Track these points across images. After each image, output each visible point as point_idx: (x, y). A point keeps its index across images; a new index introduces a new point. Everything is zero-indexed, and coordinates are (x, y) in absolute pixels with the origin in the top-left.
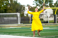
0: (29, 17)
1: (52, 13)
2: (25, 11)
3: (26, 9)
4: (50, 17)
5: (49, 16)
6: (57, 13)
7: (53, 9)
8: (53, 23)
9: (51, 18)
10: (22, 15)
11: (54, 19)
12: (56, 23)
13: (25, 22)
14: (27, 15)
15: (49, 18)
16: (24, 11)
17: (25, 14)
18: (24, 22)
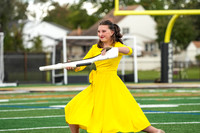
0: (45, 54)
1: (153, 35)
2: (27, 26)
3: (34, 16)
4: (142, 55)
5: (138, 48)
6: (172, 37)
7: (156, 18)
8: (156, 81)
9: (147, 59)
10: (14, 44)
11: (159, 65)
12: (170, 84)
13: (29, 74)
14: (38, 41)
15: (136, 59)
16: (22, 26)
17: (26, 38)
18: (22, 75)
